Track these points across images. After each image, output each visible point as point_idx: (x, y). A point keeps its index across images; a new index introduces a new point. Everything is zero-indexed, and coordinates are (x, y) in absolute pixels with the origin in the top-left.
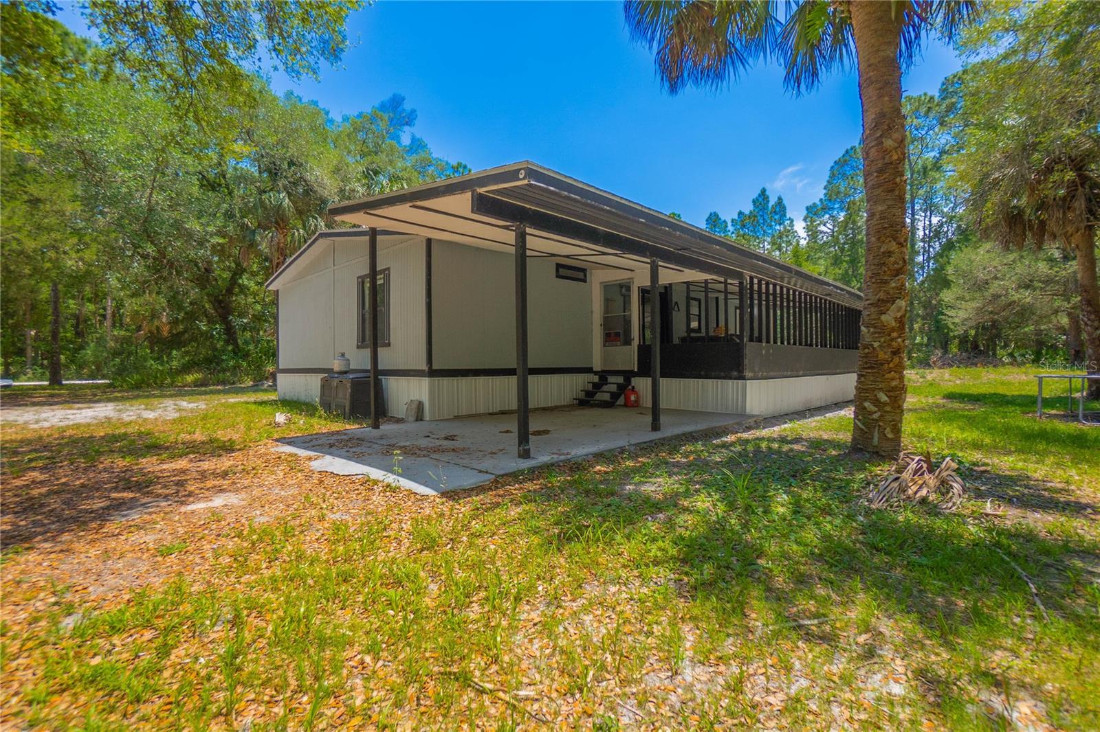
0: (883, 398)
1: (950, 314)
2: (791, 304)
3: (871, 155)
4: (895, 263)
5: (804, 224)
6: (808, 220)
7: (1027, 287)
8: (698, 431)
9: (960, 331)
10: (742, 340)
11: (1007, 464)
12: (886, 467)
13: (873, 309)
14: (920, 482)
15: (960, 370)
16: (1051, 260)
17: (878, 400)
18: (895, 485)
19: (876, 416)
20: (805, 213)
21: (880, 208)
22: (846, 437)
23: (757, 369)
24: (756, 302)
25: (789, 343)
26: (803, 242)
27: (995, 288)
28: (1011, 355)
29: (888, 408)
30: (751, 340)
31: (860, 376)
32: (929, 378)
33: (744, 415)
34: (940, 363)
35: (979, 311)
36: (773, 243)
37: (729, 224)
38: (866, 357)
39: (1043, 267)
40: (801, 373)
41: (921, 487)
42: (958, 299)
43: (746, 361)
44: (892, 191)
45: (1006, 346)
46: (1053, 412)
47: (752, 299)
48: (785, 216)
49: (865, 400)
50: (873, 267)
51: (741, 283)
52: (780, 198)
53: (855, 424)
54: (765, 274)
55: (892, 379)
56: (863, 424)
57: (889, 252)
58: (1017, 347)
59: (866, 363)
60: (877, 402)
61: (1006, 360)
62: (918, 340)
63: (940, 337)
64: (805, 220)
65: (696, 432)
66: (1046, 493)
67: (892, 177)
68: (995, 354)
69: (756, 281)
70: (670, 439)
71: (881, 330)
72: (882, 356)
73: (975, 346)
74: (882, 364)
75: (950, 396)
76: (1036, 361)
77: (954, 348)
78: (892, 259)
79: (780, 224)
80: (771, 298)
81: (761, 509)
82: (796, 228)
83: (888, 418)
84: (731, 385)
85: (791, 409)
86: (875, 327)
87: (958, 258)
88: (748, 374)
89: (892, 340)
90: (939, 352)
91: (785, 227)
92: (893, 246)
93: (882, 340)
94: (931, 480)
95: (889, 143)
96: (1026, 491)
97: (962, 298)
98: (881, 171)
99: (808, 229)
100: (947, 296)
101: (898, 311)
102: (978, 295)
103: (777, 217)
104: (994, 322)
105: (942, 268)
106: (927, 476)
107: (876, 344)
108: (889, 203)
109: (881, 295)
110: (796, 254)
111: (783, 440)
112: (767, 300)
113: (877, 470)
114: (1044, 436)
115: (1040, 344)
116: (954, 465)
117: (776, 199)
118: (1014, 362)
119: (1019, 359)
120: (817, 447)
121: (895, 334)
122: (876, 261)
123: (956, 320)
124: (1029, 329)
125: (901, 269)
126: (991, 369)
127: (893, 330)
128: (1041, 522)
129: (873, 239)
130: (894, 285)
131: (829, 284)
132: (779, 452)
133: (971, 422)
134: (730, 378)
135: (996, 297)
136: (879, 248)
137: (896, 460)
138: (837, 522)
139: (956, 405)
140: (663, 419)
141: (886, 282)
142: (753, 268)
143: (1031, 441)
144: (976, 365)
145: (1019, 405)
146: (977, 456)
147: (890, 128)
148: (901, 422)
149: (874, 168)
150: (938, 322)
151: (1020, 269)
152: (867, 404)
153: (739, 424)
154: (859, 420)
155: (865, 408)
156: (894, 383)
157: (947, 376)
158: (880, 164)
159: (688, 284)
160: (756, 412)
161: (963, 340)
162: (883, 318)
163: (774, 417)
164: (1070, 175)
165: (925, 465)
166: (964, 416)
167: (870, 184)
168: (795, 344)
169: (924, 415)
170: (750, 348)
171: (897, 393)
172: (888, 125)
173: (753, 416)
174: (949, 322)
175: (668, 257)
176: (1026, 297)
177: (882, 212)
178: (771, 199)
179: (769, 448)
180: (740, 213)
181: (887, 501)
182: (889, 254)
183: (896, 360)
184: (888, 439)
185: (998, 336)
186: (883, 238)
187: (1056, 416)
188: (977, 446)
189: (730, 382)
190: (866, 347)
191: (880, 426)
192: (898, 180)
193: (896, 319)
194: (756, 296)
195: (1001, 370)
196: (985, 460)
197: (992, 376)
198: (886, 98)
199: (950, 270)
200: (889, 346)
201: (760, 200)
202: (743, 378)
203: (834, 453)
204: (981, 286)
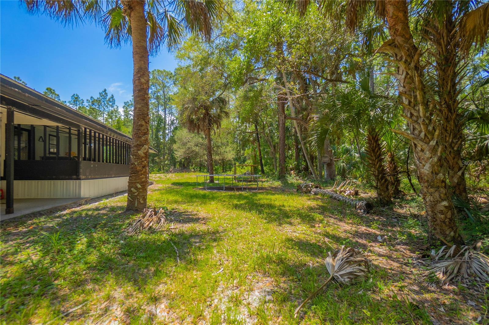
0: (139, 186)
1: (176, 153)
2: (112, 144)
3: (136, 83)
4: (144, 130)
5: (123, 110)
6: (125, 108)
7: (197, 146)
8: (45, 210)
9: (179, 160)
10: (79, 159)
11: (182, 207)
12: (139, 216)
13: (135, 148)
14: (151, 220)
15: (178, 174)
16: (202, 138)
17: (137, 187)
18: (139, 223)
19: (136, 194)
20: (124, 105)
21: (139, 106)
22: (125, 204)
23: (88, 174)
24: (93, 141)
25: (107, 162)
26: (123, 117)
27: (188, 145)
28: (194, 168)
29: (141, 190)
30: (85, 159)
31: (130, 177)
32: (168, 177)
33: (80, 198)
34: (173, 172)
35: (184, 152)
36: (109, 115)
37: (85, 101)
38: (132, 169)
39: (200, 140)
40: (113, 176)
41: (151, 222)
42: (178, 148)
43: (81, 171)
44: (143, 100)
45: (192, 165)
46: (201, 187)
47: (90, 139)
48: (114, 104)
49: (132, 187)
50: (135, 130)
51: (79, 131)
52: (112, 95)
53: (128, 198)
54: (94, 128)
55: (143, 178)
56: (131, 198)
57: (142, 125)
58: (195, 166)
59: (132, 171)
60: (136, 188)
61: (193, 170)
62: (166, 162)
63: (173, 161)
64: (124, 107)
65: (43, 211)
66: (191, 216)
67: (144, 95)
68: (189, 168)
69: (88, 130)
70: (21, 218)
71: (138, 157)
72: (138, 168)
73: (184, 165)
74: (138, 172)
75: (174, 184)
76: (200, 171)
77: (177, 166)
78: (143, 128)
79: (112, 107)
80: (101, 140)
81: (67, 250)
82: (119, 110)
83: (141, 194)
84: (72, 183)
85: (108, 193)
86: (136, 156)
87: (179, 133)
88: (82, 177)
89: (143, 162)
90: (173, 167)
91: (114, 109)
92: (143, 123)
93: (139, 161)
94: (155, 218)
95: (143, 80)
96: (186, 217)
97: (179, 148)
98: (139, 91)
99: (124, 111)
100: (175, 146)
101: (145, 150)
102: (184, 147)
103: (111, 104)
104: (189, 157)
105: (174, 136)
106: (154, 217)
107: (136, 163)
108: (143, 105)
109: (138, 143)
110: (118, 122)
111: (97, 209)
112: (99, 141)
113: (134, 217)
114: (197, 196)
115: (201, 165)
116: (163, 211)
117: (111, 96)
118: (195, 171)
119: (196, 170)
120: (113, 211)
121: (143, 159)
122: (137, 128)
123: (178, 156)
124: (198, 160)
125: (146, 132)
126: (187, 173)
127: (143, 157)
128: (187, 227)
129: (136, 118)
130: (143, 139)
131: (126, 137)
132: (91, 216)
133: (177, 193)
134: (72, 179)
135: (189, 148)
136: (138, 122)
137: (142, 212)
138: (110, 246)
139: (175, 187)
140: (15, 206)
141: (140, 137)
142: (86, 124)
143: (191, 198)
144: (183, 172)
145: (193, 186)
146: (175, 206)
147: (143, 74)
148: (146, 195)
149: (137, 89)
150: (172, 156)
151: (195, 139)
152: (132, 189)
153: (75, 203)
154: (129, 196)
155: (132, 191)
156: (143, 180)
157: (173, 176)
158: (139, 88)
159: (45, 127)
160: (87, 196)
161: (180, 162)
162: (139, 152)
163: (98, 198)
164: (204, 111)
165: (153, 213)
166: (175, 191)
167: (135, 95)
168: (110, 162)
169: (163, 191)
170: (83, 165)
171: (145, 184)
172: (143, 73)
173: (85, 198)
174: (176, 156)
175: (23, 108)
176: (197, 149)
177: (139, 108)
178: (108, 95)
179: (87, 214)
180: (92, 97)
181: (135, 231)
182: (142, 126)
183: (144, 170)
184: (142, 204)
185: (190, 162)
186: (140, 119)
187: (200, 189)
188: (176, 202)
189: (72, 181)
190: (132, 164)
191: (138, 198)
192: (146, 96)
193: (144, 153)
194: (93, 138)
195: (190, 174)
196: (177, 207)
197: (187, 176)
198: (143, 62)
199: (176, 137)
200: (141, 164)
201: (103, 93)
202: (79, 179)
203: (120, 212)
204: (184, 144)
